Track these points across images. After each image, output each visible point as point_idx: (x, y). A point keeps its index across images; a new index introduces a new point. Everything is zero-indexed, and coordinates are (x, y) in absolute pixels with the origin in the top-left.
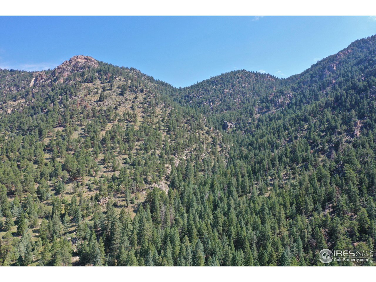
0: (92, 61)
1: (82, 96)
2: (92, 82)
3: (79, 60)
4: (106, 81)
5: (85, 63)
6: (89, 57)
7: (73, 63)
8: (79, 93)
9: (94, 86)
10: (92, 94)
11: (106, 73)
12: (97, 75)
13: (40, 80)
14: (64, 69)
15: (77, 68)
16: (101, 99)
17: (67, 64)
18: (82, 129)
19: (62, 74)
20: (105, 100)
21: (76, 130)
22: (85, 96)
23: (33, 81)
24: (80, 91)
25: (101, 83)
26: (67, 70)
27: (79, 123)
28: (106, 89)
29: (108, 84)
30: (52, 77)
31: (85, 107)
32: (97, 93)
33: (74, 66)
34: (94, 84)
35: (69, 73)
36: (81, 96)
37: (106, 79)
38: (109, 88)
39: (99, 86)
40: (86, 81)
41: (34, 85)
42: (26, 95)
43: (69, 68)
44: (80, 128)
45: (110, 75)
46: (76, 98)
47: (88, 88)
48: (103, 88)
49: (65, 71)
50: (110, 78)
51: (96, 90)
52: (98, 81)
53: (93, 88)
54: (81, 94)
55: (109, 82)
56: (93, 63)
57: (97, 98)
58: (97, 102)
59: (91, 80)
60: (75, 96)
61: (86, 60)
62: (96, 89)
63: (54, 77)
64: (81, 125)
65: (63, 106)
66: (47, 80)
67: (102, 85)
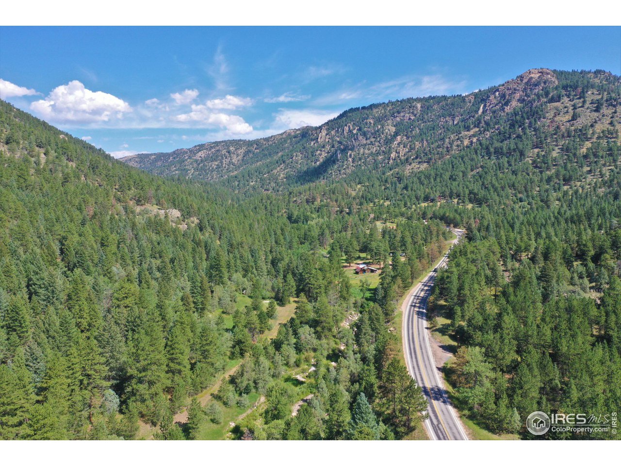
0: (548, 74)
1: (551, 117)
2: (559, 101)
3: (532, 75)
4: (576, 98)
5: (539, 77)
6: (545, 70)
7: (525, 81)
8: (547, 115)
9: (562, 105)
10: (562, 113)
11: (575, 87)
12: (564, 92)
13: (489, 106)
14: (515, 89)
15: (530, 85)
16: (574, 118)
17: (518, 83)
18: (559, 149)
19: (513, 96)
20: (578, 119)
21: (553, 150)
22: (555, 116)
23: (481, 107)
24: (547, 113)
25: (570, 100)
26: (519, 90)
27: (554, 143)
28: (578, 106)
29: (578, 101)
30: (502, 101)
31: (558, 127)
32: (567, 112)
33: (527, 83)
34: (562, 103)
35: (521, 93)
36: (549, 118)
37: (575, 95)
38: (580, 105)
39: (568, 105)
40: (552, 100)
41: (483, 112)
42: (479, 124)
43: (521, 87)
44: (556, 148)
45: (580, 90)
46: (545, 120)
47: (556, 108)
48: (573, 106)
49: (516, 92)
50: (580, 93)
51: (566, 109)
52: (566, 99)
53: (561, 107)
54: (550, 115)
55: (579, 98)
56: (549, 76)
57: (568, 117)
58: (569, 121)
59: (558, 99)
60: (544, 118)
61: (540, 74)
62: (565, 107)
63: (504, 100)
64: (557, 146)
65: (533, 129)
66: (497, 105)
67: (572, 103)
